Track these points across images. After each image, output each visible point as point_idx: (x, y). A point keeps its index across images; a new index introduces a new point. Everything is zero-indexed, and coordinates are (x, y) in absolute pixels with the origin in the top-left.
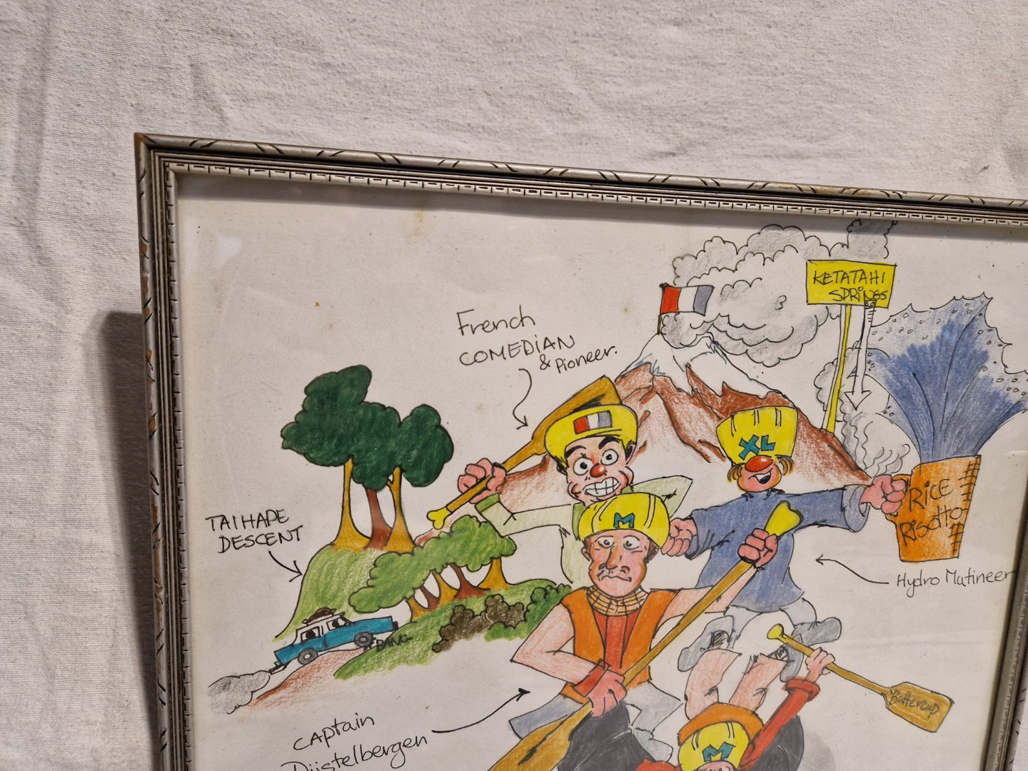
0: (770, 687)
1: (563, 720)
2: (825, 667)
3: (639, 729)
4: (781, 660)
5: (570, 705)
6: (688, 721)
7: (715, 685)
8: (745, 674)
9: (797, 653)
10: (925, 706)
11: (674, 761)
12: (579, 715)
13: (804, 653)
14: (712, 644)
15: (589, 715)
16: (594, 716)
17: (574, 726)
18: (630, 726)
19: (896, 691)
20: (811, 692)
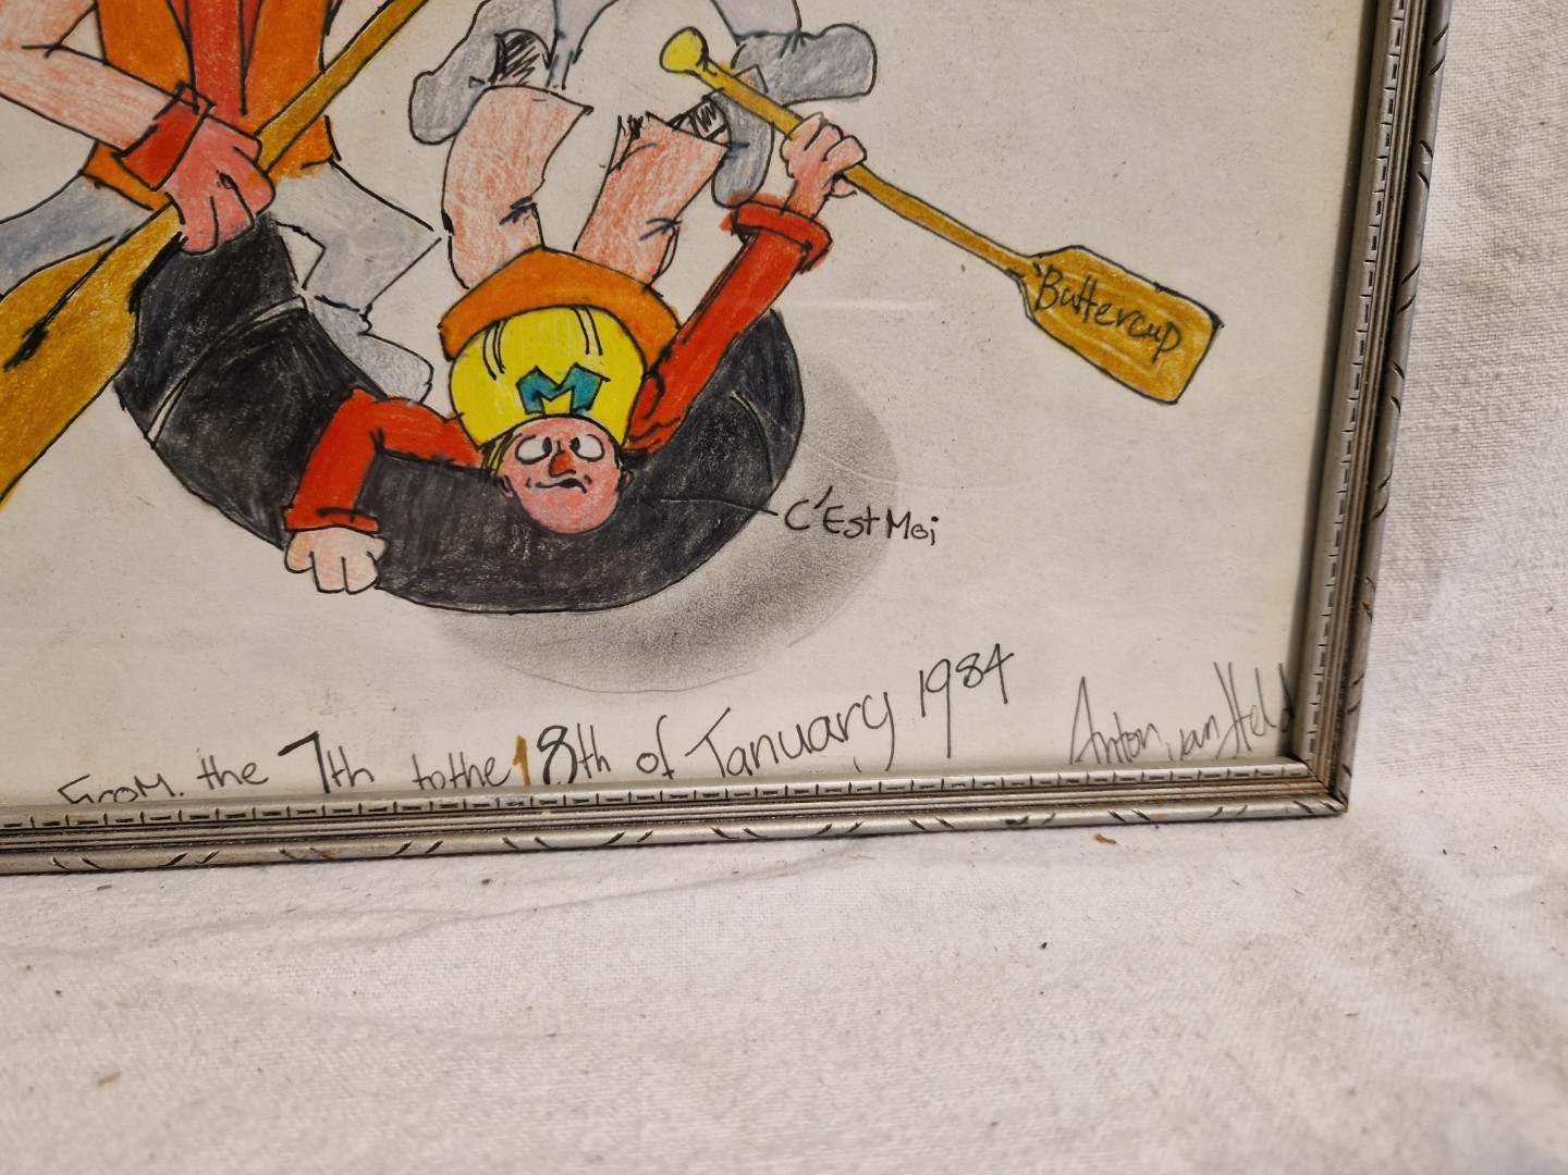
0: (688, 218)
1: (103, 249)
2: (838, 176)
3: (324, 299)
4: (711, 138)
5: (116, 212)
6: (465, 291)
7: (526, 194)
8: (609, 171)
9: (755, 122)
10: (1139, 328)
11: (439, 403)
12: (147, 241)
13: (772, 125)
14: (501, 67)
15: (175, 245)
16: (188, 246)
17: (138, 273)
18: (298, 290)
19: (1051, 269)
20: (808, 246)
